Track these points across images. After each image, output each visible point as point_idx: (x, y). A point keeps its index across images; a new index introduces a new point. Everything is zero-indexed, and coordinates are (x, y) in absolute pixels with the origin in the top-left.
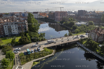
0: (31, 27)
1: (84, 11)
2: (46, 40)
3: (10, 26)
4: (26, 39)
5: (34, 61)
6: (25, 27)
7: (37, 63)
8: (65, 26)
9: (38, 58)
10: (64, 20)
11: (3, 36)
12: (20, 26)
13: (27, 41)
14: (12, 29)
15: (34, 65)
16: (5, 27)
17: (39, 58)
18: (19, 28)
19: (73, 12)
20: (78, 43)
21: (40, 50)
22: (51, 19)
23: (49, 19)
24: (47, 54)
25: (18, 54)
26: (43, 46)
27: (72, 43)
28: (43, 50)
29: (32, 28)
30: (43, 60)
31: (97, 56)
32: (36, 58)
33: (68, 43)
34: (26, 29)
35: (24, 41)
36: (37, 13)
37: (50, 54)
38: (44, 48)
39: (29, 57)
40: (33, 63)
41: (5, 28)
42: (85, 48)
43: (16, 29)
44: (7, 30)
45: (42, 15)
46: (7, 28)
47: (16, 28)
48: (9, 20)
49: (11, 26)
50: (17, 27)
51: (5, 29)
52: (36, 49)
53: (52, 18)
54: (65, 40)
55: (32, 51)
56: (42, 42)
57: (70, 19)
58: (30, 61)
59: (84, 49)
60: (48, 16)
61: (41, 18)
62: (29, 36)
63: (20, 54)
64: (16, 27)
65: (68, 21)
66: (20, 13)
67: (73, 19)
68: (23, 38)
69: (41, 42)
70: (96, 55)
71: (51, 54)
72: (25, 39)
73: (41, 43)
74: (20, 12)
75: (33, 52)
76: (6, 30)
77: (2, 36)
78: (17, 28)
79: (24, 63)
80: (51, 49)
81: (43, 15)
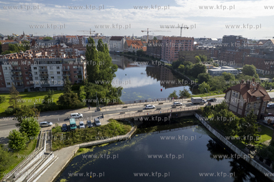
0: (94, 72)
1: (240, 37)
2: (121, 104)
3: (46, 67)
4: (74, 98)
5: (81, 145)
6: (80, 72)
7: (86, 150)
8: (182, 74)
9: (92, 140)
10: (183, 60)
11: (29, 90)
12: (68, 67)
13: (77, 102)
14: (49, 73)
15: (79, 154)
16: (35, 68)
17: (94, 140)
18: (65, 73)
19: (213, 39)
20: (197, 115)
21: (100, 124)
22: (151, 54)
23: (148, 56)
24: (114, 135)
25: (50, 128)
26: (109, 116)
27: (182, 115)
28: (107, 123)
29: (96, 74)
30: (103, 145)
31: (232, 148)
32: (88, 141)
33: (174, 114)
34: (80, 76)
35: (68, 102)
36: (119, 39)
37: (120, 135)
38: (110, 120)
39: (72, 136)
40: (78, 148)
41: (33, 71)
42: (210, 128)
43: (59, 75)
44: (38, 76)
45: (133, 45)
46: (37, 70)
47: (59, 73)
48: (46, 53)
49: (48, 68)
50: (60, 70)
51: (33, 73)
52: (92, 121)
53: (156, 53)
54: (166, 106)
55: (82, 125)
56: (111, 107)
57: (198, 57)
58: (73, 145)
59: (208, 130)
60: (145, 48)
61: (129, 53)
62: (84, 93)
63: (54, 128)
64: (58, 70)
65: (191, 63)
66: (79, 37)
67: (206, 58)
68: (68, 96)
69: (107, 107)
70: (229, 146)
71: (125, 134)
72: (72, 97)
73: (108, 110)
74: (81, 37)
75: (84, 126)
76: (36, 76)
77: (26, 88)
78: (61, 73)
79: (58, 147)
80: (128, 124)
81: (135, 46)
